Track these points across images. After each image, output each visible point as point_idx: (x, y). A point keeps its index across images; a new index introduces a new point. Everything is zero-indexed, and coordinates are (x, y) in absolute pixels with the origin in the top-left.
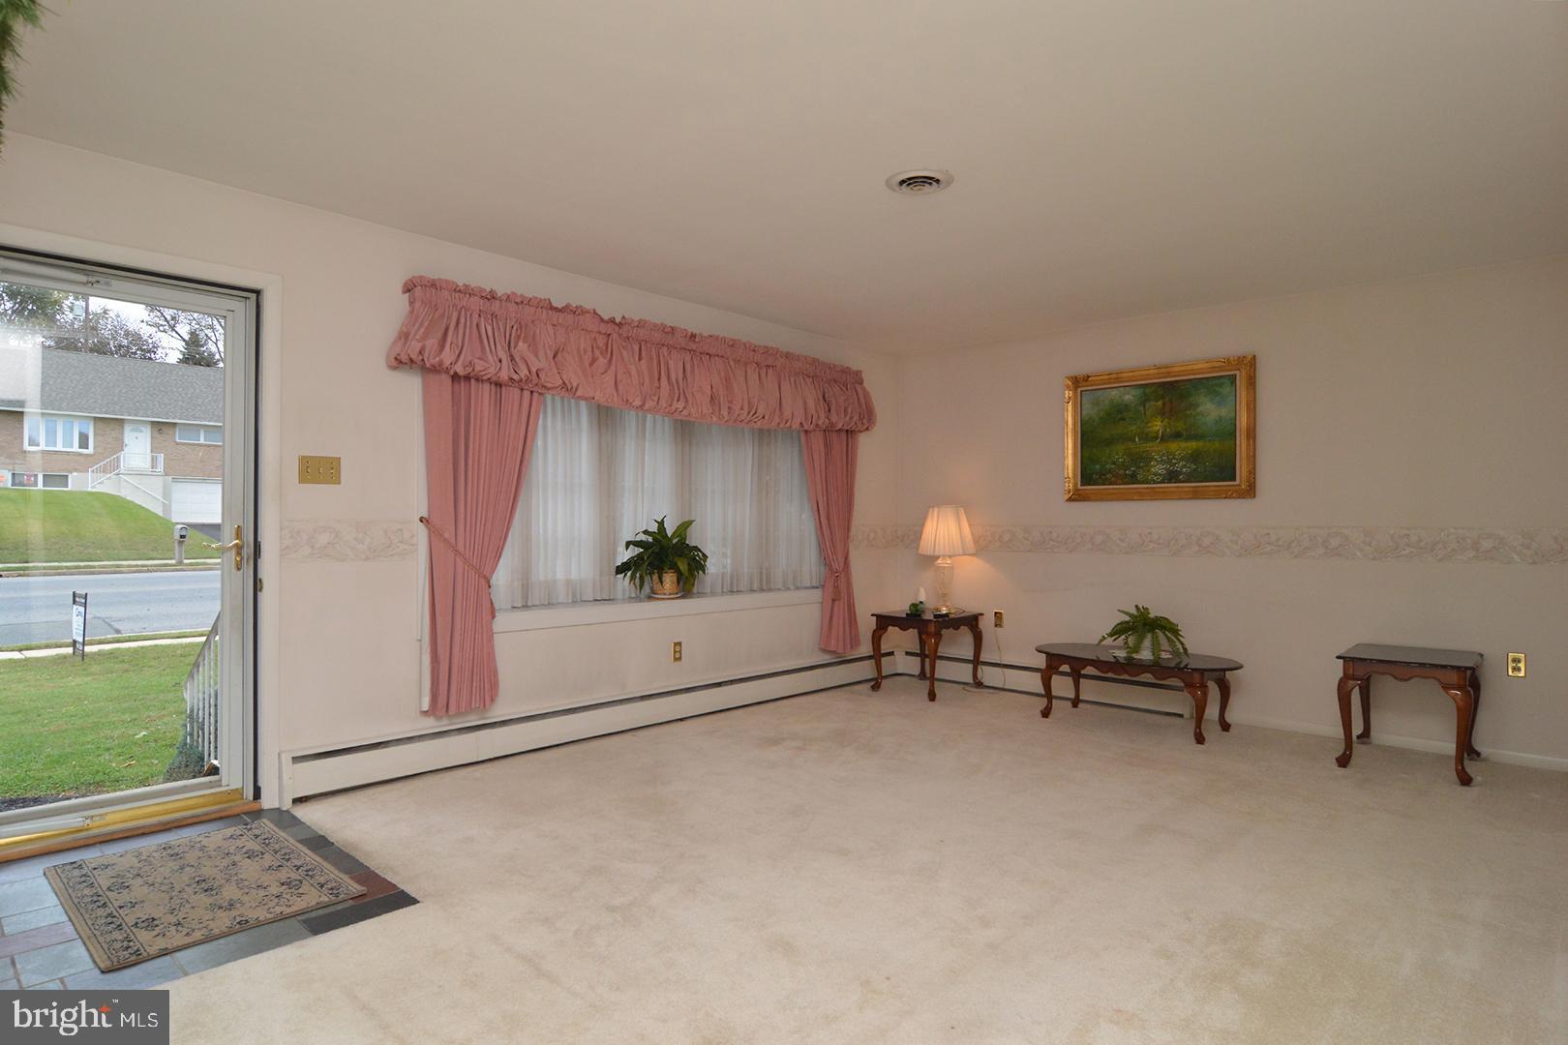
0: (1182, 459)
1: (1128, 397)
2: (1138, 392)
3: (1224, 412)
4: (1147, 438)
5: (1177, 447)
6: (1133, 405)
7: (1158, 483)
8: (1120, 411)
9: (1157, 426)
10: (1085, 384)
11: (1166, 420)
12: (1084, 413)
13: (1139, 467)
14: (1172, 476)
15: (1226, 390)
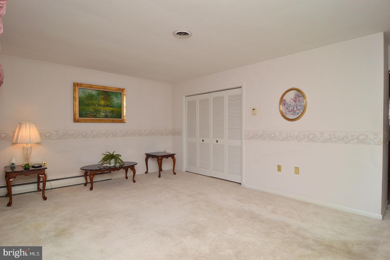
0: (109, 112)
1: (94, 93)
2: (97, 92)
3: (119, 101)
4: (100, 105)
5: (108, 109)
6: (95, 95)
7: (102, 118)
8: (91, 96)
9: (102, 102)
10: (81, 86)
11: (105, 101)
12: (80, 95)
13: (97, 113)
14: (106, 116)
15: (119, 96)
